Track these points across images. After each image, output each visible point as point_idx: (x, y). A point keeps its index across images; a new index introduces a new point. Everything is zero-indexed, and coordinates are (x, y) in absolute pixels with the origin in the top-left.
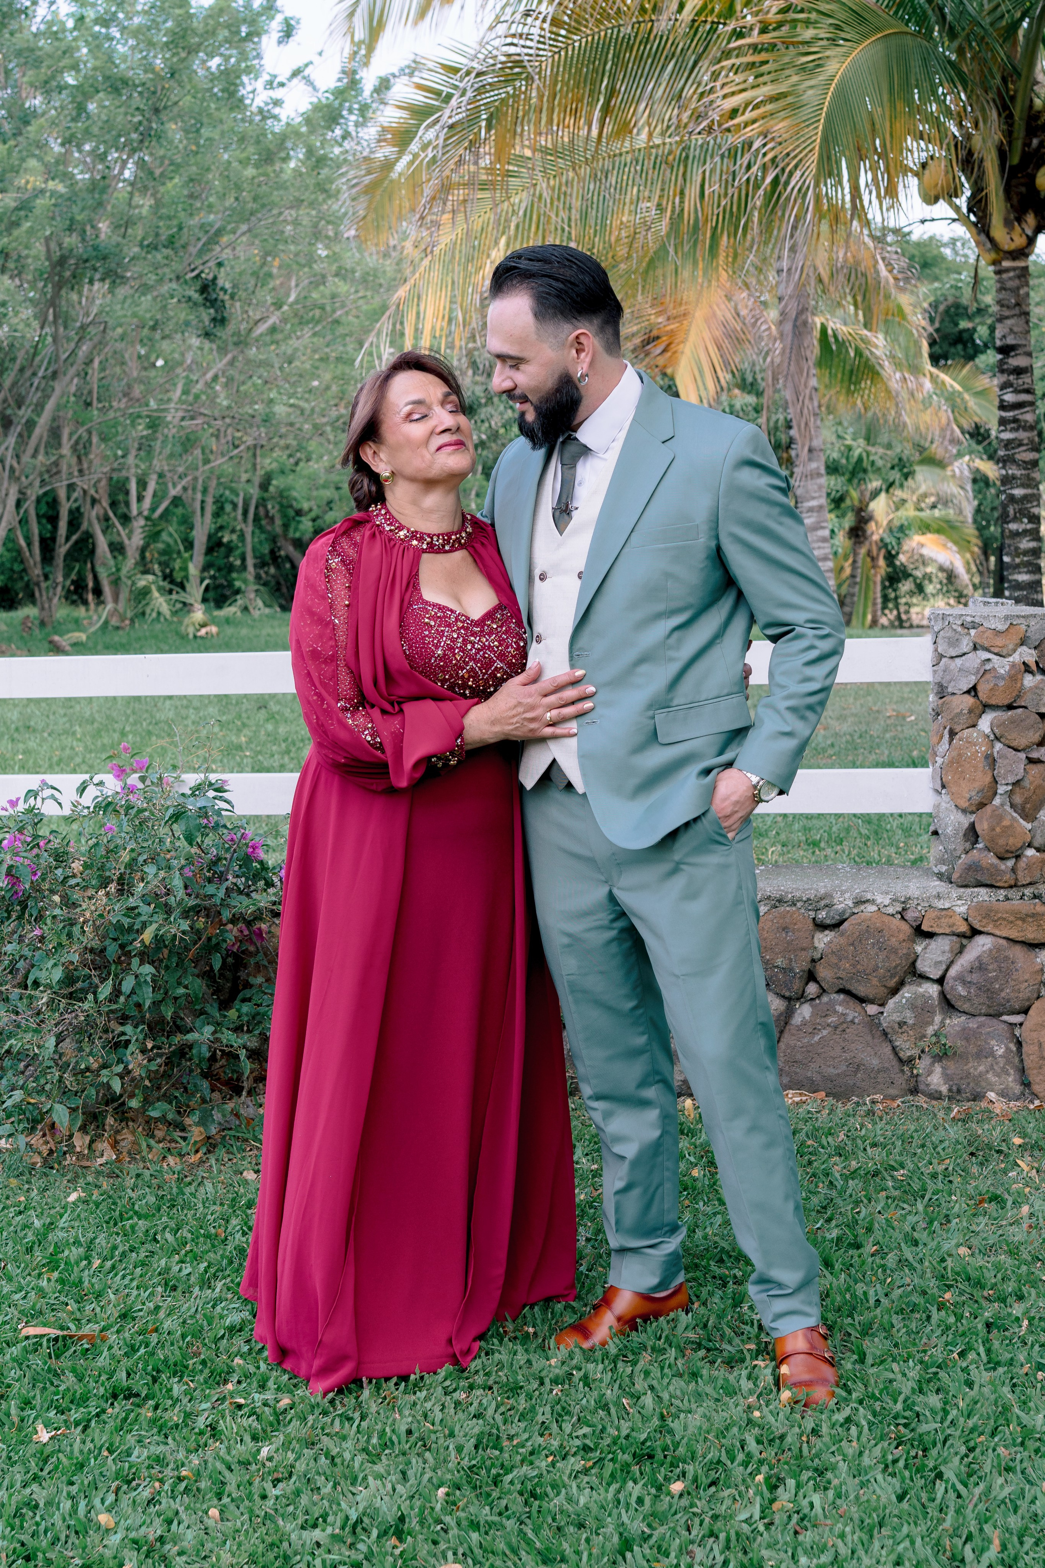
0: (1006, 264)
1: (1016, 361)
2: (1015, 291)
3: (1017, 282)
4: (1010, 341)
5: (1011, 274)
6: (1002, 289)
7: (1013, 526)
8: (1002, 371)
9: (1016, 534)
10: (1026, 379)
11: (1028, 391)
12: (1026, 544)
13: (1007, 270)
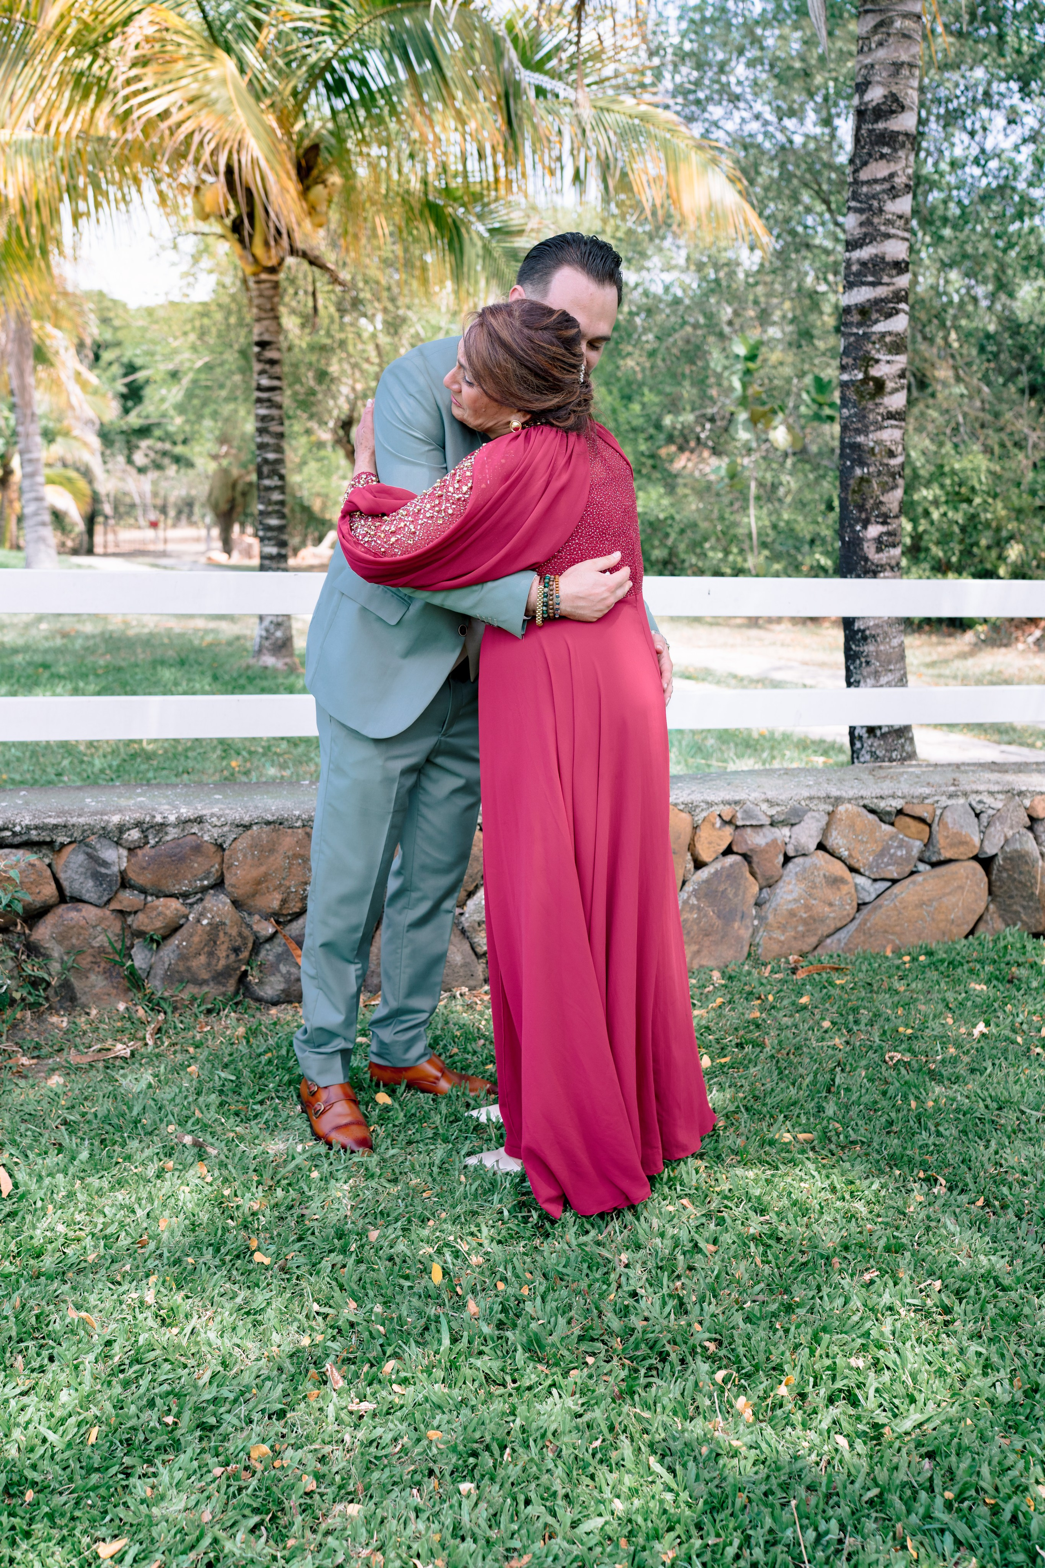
0: (264, 276)
1: (270, 354)
2: (270, 298)
3: (270, 292)
4: (266, 337)
5: (268, 285)
6: (261, 295)
7: (267, 482)
8: (259, 361)
9: (268, 489)
10: (276, 370)
11: (279, 378)
12: (276, 496)
13: (264, 281)
